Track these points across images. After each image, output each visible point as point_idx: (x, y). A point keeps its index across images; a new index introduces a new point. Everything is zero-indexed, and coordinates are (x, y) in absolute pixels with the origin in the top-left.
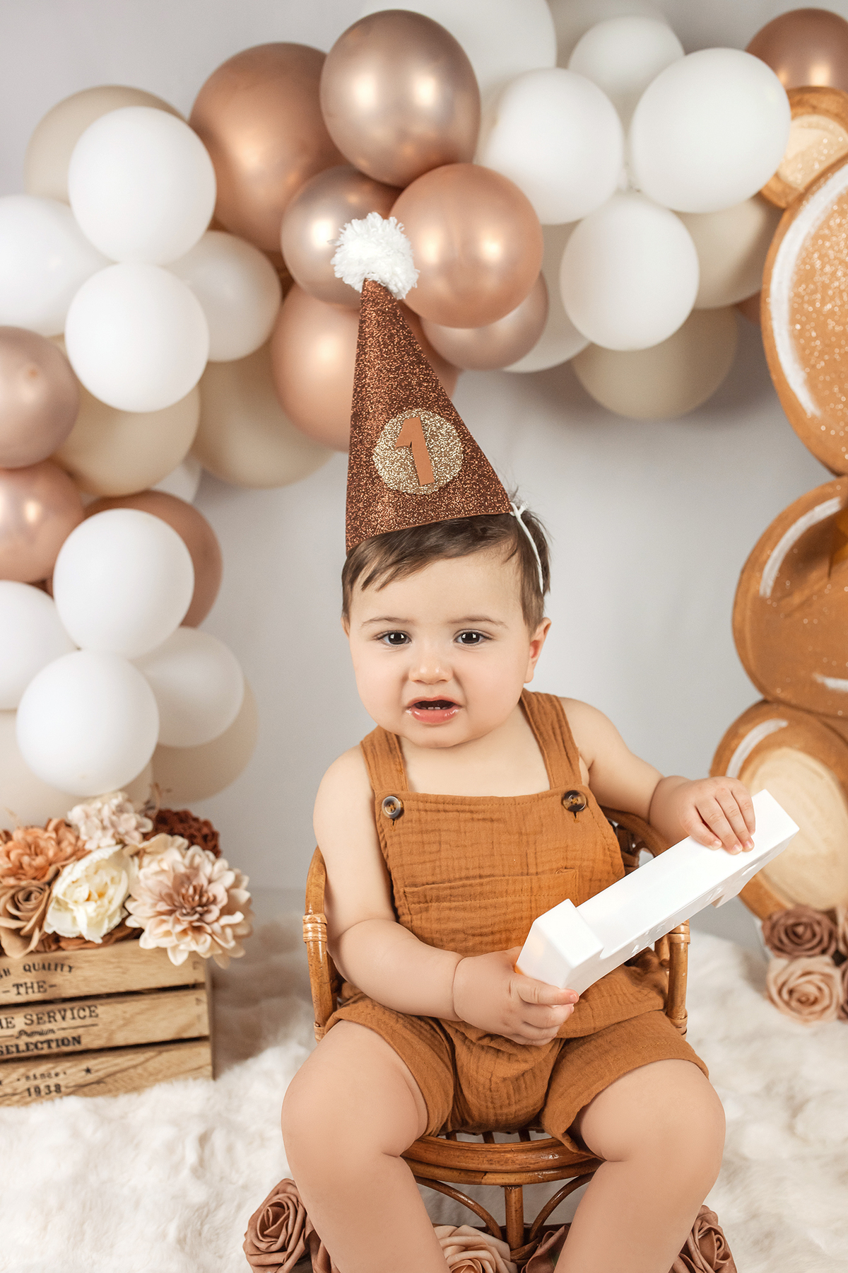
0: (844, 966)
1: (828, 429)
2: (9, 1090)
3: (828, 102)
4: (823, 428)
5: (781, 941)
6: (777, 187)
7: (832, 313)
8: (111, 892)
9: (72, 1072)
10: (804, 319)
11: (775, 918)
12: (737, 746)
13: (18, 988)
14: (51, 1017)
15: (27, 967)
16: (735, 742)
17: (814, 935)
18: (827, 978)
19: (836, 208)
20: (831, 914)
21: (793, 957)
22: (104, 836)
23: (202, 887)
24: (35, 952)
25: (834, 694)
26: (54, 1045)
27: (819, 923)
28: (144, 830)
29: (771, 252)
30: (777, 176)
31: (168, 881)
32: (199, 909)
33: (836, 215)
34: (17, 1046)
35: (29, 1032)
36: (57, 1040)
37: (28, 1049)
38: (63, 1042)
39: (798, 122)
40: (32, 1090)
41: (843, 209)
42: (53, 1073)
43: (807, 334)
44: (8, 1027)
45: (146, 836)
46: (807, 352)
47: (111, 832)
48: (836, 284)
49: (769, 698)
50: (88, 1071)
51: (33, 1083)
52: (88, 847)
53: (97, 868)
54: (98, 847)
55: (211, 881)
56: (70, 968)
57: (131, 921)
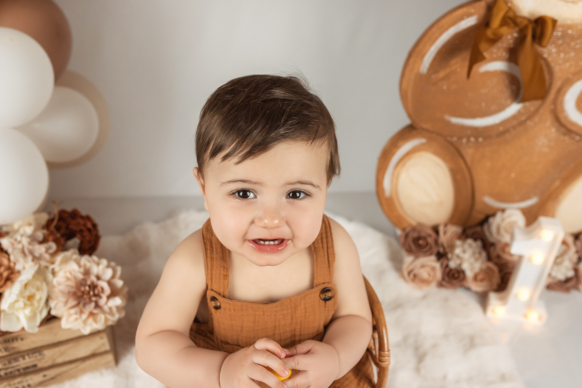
0: (442, 260)
5: (410, 246)
8: (38, 297)
11: (408, 230)
16: (396, 149)
17: (427, 244)
18: (433, 269)
20: (436, 229)
21: (417, 257)
22: (26, 262)
23: (93, 283)
26: (21, 370)
27: (430, 236)
28: (51, 251)
31: (72, 283)
32: (94, 299)
38: (27, 368)
42: (24, 381)
45: (54, 255)
47: (30, 258)
49: (414, 124)
50: (45, 376)
52: (18, 267)
53: (26, 285)
54: (24, 268)
55: (98, 278)
56: (22, 339)
57: (53, 313)
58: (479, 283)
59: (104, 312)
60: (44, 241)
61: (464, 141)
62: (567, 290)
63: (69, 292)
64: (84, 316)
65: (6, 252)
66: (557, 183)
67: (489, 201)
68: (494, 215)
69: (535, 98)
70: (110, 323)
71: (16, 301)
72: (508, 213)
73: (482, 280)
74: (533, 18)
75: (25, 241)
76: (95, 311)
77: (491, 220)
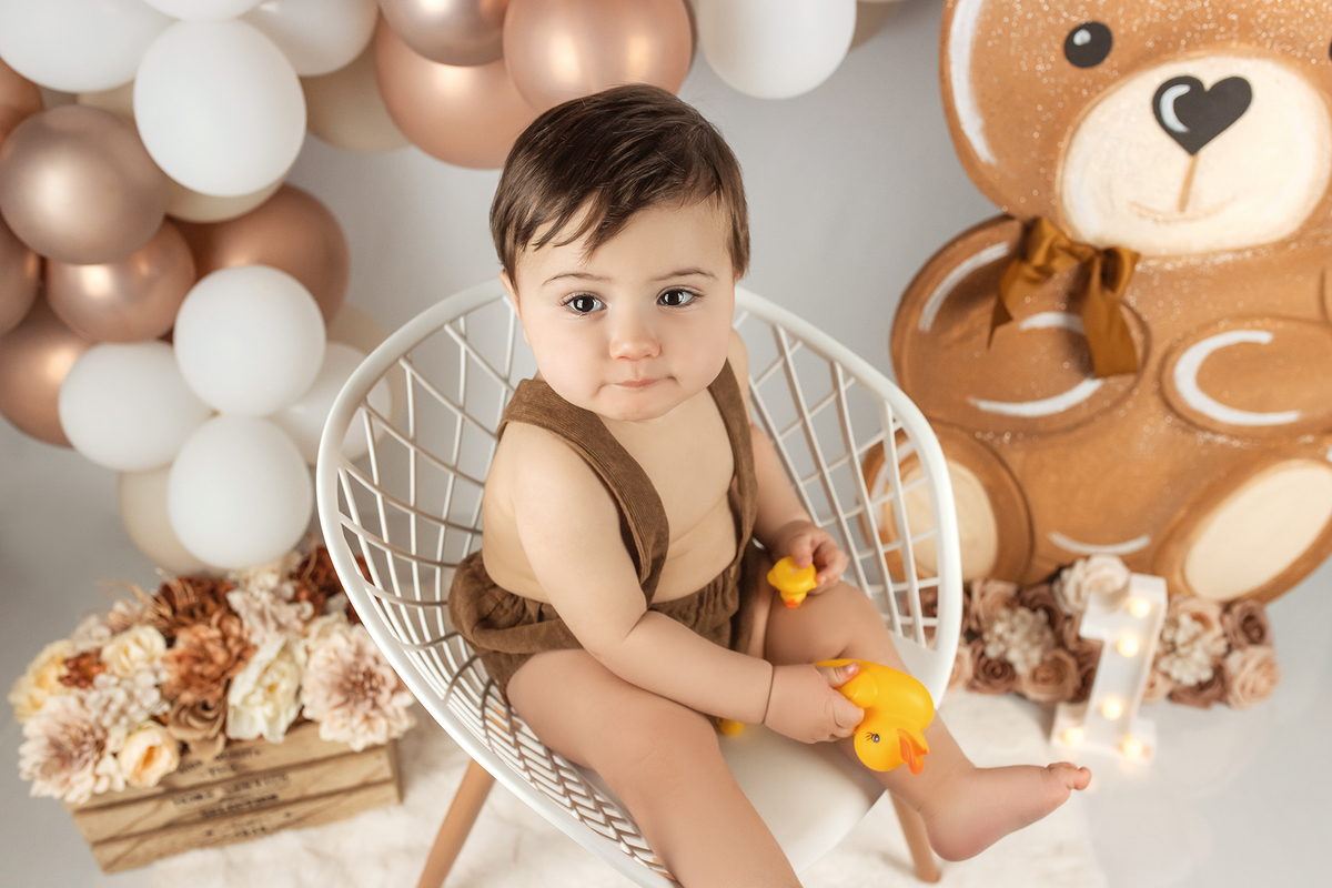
1: (1002, 177)
4: (998, 175)
8: (283, 686)
9: (275, 817)
13: (212, 772)
22: (267, 632)
23: (369, 669)
25: (987, 414)
26: (253, 803)
28: (305, 616)
31: (337, 668)
32: (370, 694)
34: (220, 808)
35: (229, 798)
36: (256, 800)
37: (230, 809)
38: (261, 800)
40: (241, 834)
42: (255, 821)
44: (209, 798)
45: (307, 622)
47: (272, 625)
50: (287, 815)
52: (254, 640)
53: (266, 670)
54: (263, 640)
55: (377, 661)
56: (258, 753)
57: (307, 714)
58: (1040, 686)
59: (385, 716)
60: (295, 600)
61: (1007, 437)
62: (1206, 704)
63: (333, 684)
64: (356, 721)
65: (236, 615)
66: (1182, 513)
67: (1060, 540)
68: (1071, 566)
69: (1123, 371)
70: (395, 734)
71: (253, 692)
72: (1095, 561)
73: (1045, 681)
74: (1102, 246)
75: (265, 598)
76: (373, 714)
77: (1065, 574)
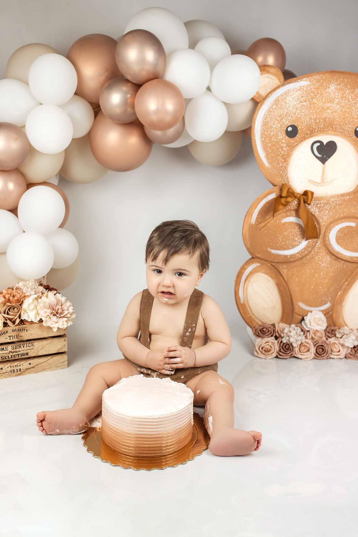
0: (278, 339)
1: (272, 171)
2: (5, 371)
3: (272, 70)
4: (271, 171)
5: (258, 334)
6: (257, 96)
7: (273, 135)
9: (25, 364)
10: (265, 137)
11: (256, 327)
12: (244, 272)
13: (10, 337)
14: (20, 347)
15: (13, 330)
16: (244, 270)
17: (269, 331)
18: (273, 343)
19: (274, 103)
21: (263, 338)
24: (17, 325)
25: (274, 255)
26: (20, 356)
29: (255, 116)
30: (257, 93)
33: (275, 105)
34: (8, 356)
35: (12, 352)
36: (21, 354)
37: (12, 357)
38: (23, 355)
39: (263, 76)
40: (12, 371)
41: (277, 103)
42: (19, 365)
43: (266, 142)
44: (6, 350)
46: (266, 147)
48: (275, 126)
49: (254, 257)
50: (30, 364)
51: (12, 368)
56: (27, 330)
67: (302, 305)
69: (314, 238)
